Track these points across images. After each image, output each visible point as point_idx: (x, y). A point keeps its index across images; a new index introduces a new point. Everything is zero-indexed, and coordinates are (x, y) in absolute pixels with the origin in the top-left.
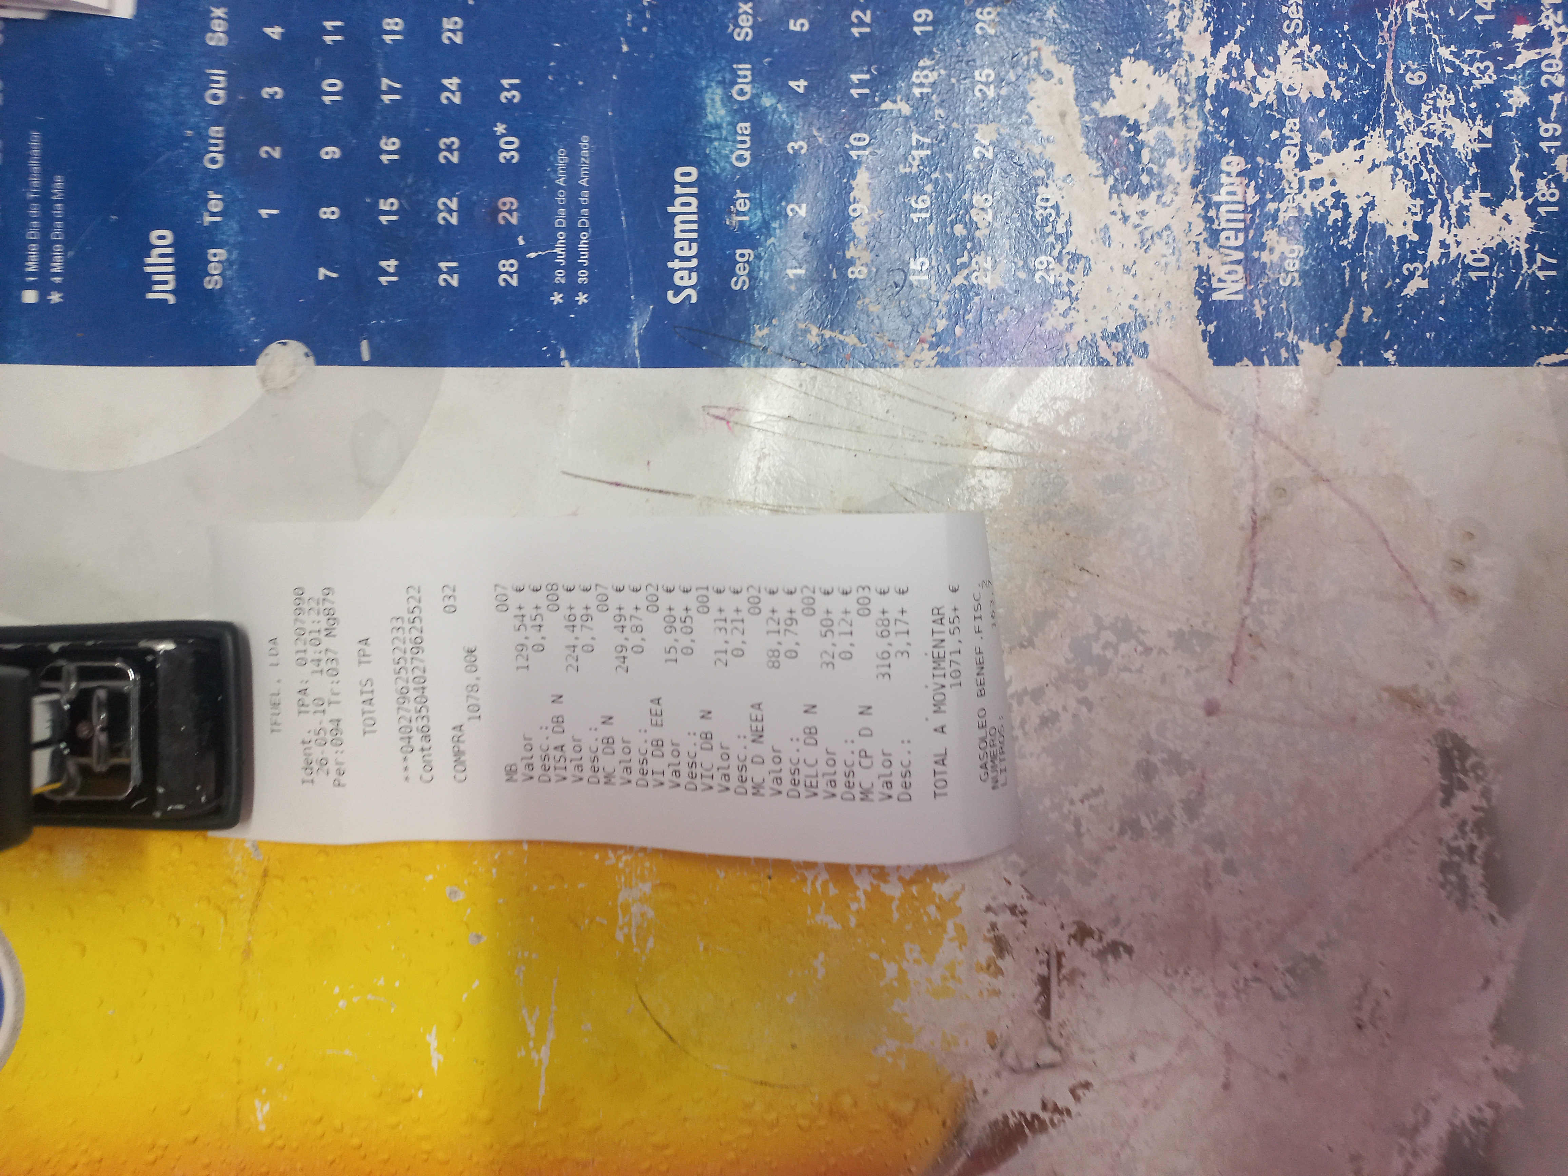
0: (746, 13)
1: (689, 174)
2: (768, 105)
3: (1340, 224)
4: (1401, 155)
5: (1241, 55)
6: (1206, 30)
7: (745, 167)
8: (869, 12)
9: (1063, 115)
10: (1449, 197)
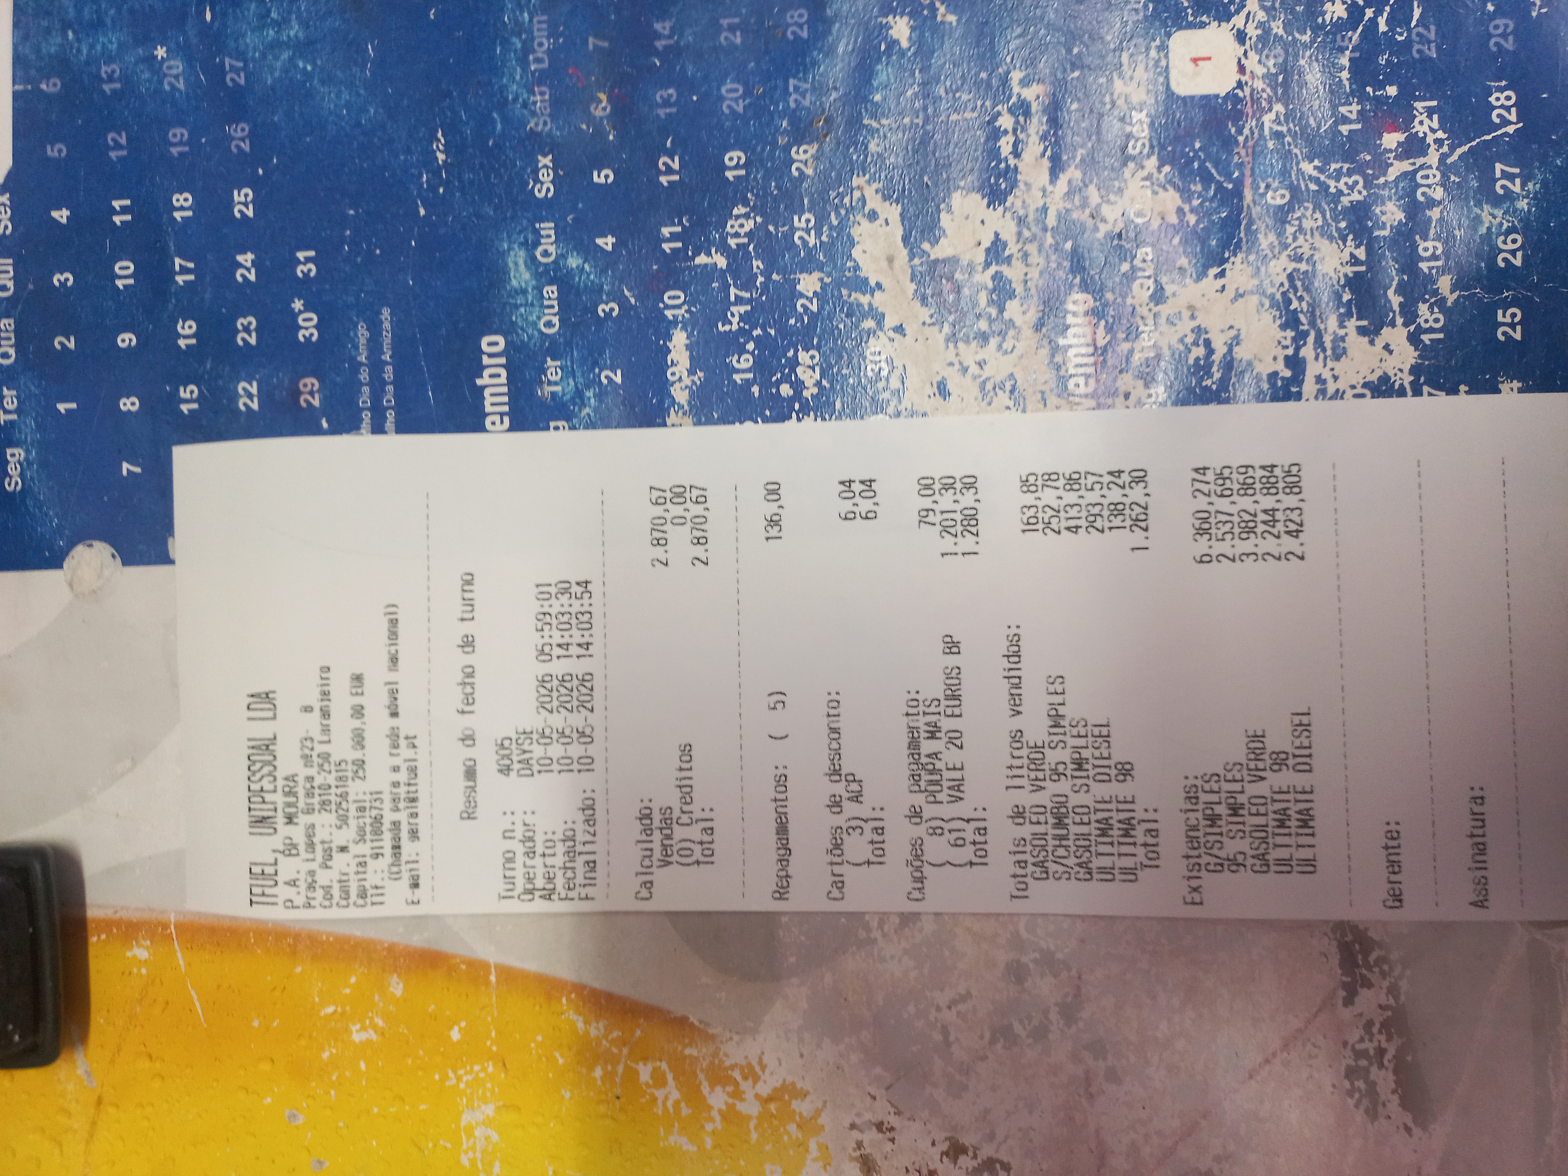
0: (546, 166)
1: (496, 344)
2: (574, 266)
3: (1202, 362)
4: (1267, 282)
5: (1083, 181)
6: (1043, 155)
7: (555, 334)
8: (677, 159)
9: (890, 260)
10: (1322, 327)
